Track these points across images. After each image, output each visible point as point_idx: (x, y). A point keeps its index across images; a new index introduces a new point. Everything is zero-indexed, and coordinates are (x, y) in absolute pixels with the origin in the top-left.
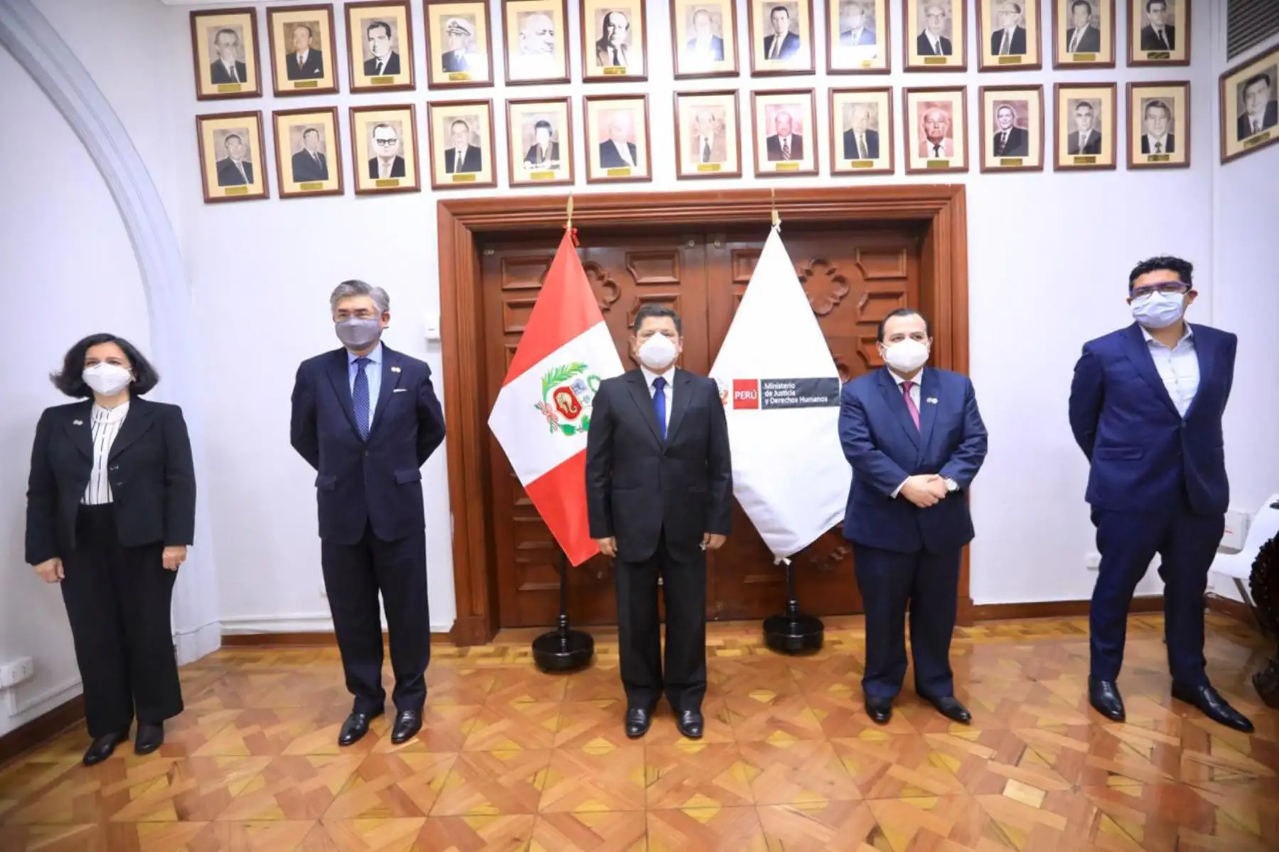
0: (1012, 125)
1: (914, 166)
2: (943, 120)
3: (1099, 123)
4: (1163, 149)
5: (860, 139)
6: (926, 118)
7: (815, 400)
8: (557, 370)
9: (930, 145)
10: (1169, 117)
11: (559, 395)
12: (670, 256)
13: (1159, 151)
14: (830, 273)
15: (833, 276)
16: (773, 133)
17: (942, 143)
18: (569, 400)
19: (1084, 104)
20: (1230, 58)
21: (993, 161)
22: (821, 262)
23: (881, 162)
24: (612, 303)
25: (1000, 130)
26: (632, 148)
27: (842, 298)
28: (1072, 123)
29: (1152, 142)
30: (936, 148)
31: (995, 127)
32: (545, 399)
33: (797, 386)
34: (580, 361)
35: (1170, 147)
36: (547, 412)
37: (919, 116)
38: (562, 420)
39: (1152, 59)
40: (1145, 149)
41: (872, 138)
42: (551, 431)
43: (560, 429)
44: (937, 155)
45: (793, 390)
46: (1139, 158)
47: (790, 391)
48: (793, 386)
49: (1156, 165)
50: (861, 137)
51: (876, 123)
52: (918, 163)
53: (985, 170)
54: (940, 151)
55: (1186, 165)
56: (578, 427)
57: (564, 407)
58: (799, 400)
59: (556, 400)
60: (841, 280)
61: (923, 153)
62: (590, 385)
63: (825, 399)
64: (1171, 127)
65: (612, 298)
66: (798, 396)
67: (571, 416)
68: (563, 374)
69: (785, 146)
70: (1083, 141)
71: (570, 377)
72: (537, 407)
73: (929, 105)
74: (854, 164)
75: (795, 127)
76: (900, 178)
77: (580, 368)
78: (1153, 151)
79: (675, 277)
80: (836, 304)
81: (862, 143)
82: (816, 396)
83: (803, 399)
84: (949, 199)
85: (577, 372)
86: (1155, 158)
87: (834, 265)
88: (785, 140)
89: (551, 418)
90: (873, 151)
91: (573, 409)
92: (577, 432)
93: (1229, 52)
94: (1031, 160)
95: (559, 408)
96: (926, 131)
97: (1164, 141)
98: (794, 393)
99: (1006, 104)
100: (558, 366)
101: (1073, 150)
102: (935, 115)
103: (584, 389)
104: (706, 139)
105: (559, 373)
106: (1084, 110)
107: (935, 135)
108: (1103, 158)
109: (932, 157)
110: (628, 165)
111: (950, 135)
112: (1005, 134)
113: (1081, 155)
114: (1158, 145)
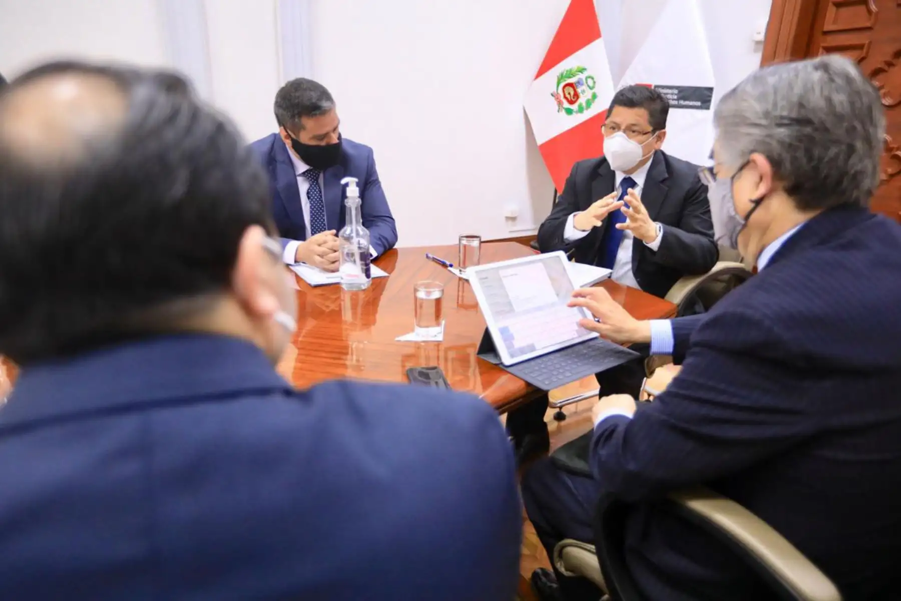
7: (691, 103)
8: (567, 71)
11: (567, 88)
18: (572, 93)
32: (557, 90)
33: (680, 92)
34: (582, 66)
36: (558, 98)
38: (566, 105)
42: (558, 111)
43: (564, 111)
45: (676, 94)
47: (674, 96)
48: (676, 91)
56: (575, 110)
57: (568, 96)
58: (678, 103)
59: (564, 91)
62: (587, 83)
63: (699, 104)
66: (678, 99)
67: (571, 102)
68: (571, 74)
71: (574, 76)
72: (552, 95)
77: (582, 70)
82: (693, 100)
83: (682, 102)
85: (580, 73)
89: (560, 103)
91: (574, 98)
92: (574, 113)
95: (565, 97)
98: (675, 97)
100: (568, 68)
103: (582, 84)
105: (568, 73)
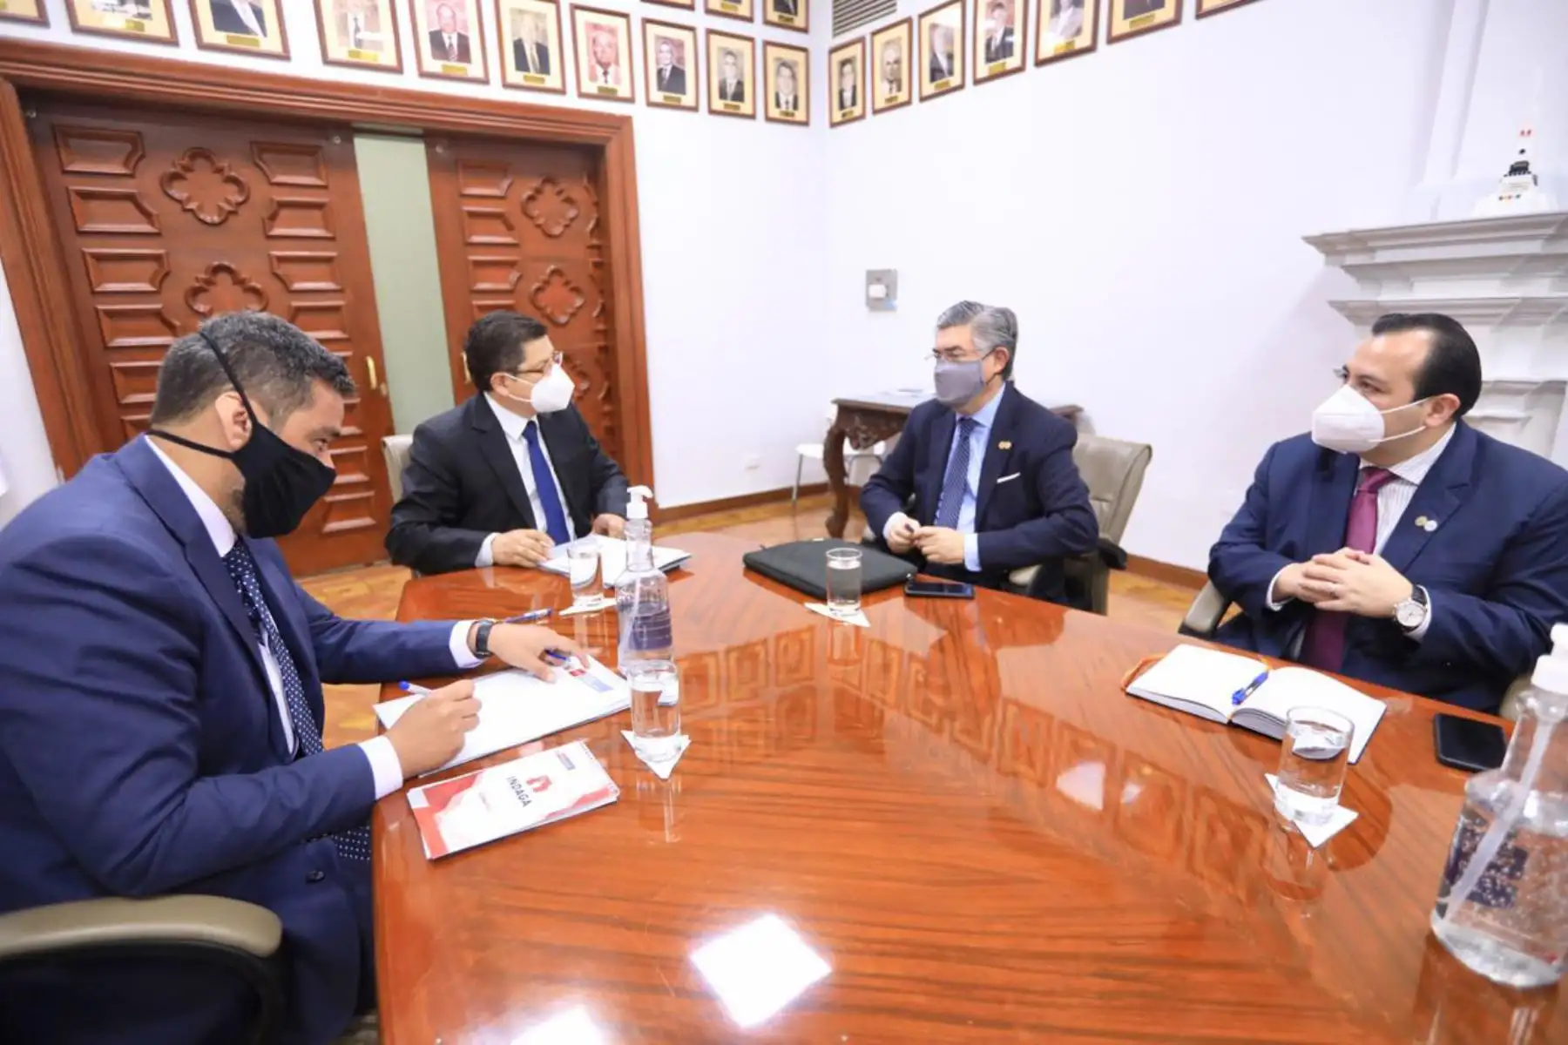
0: (671, 62)
1: (584, 89)
2: (610, 45)
3: (742, 74)
4: (791, 105)
5: (531, 52)
6: (594, 41)
9: (600, 70)
10: (794, 77)
12: (312, 152)
13: (787, 108)
14: (560, 193)
15: (563, 196)
16: (436, 28)
17: (611, 70)
19: (730, 53)
20: (835, 35)
21: (658, 96)
22: (549, 180)
23: (552, 80)
24: (239, 204)
25: (662, 66)
26: (258, 13)
27: (572, 220)
28: (721, 71)
29: (782, 101)
30: (605, 73)
31: (658, 62)
35: (795, 106)
37: (588, 38)
39: (782, 22)
40: (778, 105)
41: (542, 51)
44: (606, 82)
46: (774, 112)
49: (786, 119)
50: (531, 49)
51: (545, 36)
52: (590, 87)
53: (650, 104)
54: (610, 77)
55: (806, 124)
60: (569, 201)
61: (593, 78)
64: (795, 89)
65: (240, 199)
69: (451, 45)
70: (731, 89)
73: (596, 27)
74: (526, 78)
75: (459, 25)
76: (571, 101)
78: (783, 107)
79: (318, 176)
80: (567, 226)
81: (532, 55)
84: (619, 128)
86: (787, 114)
87: (563, 186)
88: (450, 38)
90: (544, 67)
93: (835, 30)
94: (688, 99)
96: (595, 53)
97: (791, 99)
99: (666, 40)
101: (723, 95)
102: (604, 38)
104: (356, 19)
106: (730, 59)
107: (604, 60)
108: (746, 108)
109: (601, 82)
110: (256, 34)
111: (617, 63)
112: (666, 70)
113: (729, 102)
114: (787, 103)
